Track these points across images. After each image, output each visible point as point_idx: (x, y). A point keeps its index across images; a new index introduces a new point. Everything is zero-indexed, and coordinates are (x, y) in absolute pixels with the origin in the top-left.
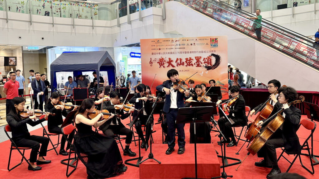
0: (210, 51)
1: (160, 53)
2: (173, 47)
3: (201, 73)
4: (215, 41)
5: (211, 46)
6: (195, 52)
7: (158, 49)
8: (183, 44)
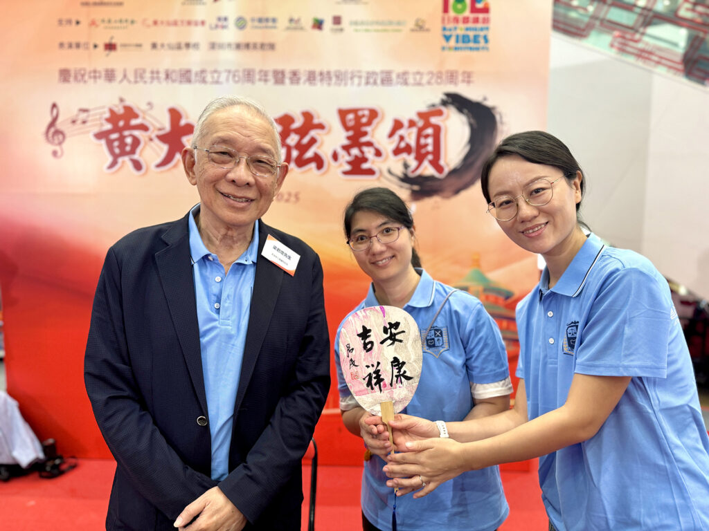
0: (439, 75)
1: (110, 75)
2: (198, 35)
4: (474, 10)
5: (447, 38)
6: (340, 77)
7: (101, 47)
8: (260, 20)
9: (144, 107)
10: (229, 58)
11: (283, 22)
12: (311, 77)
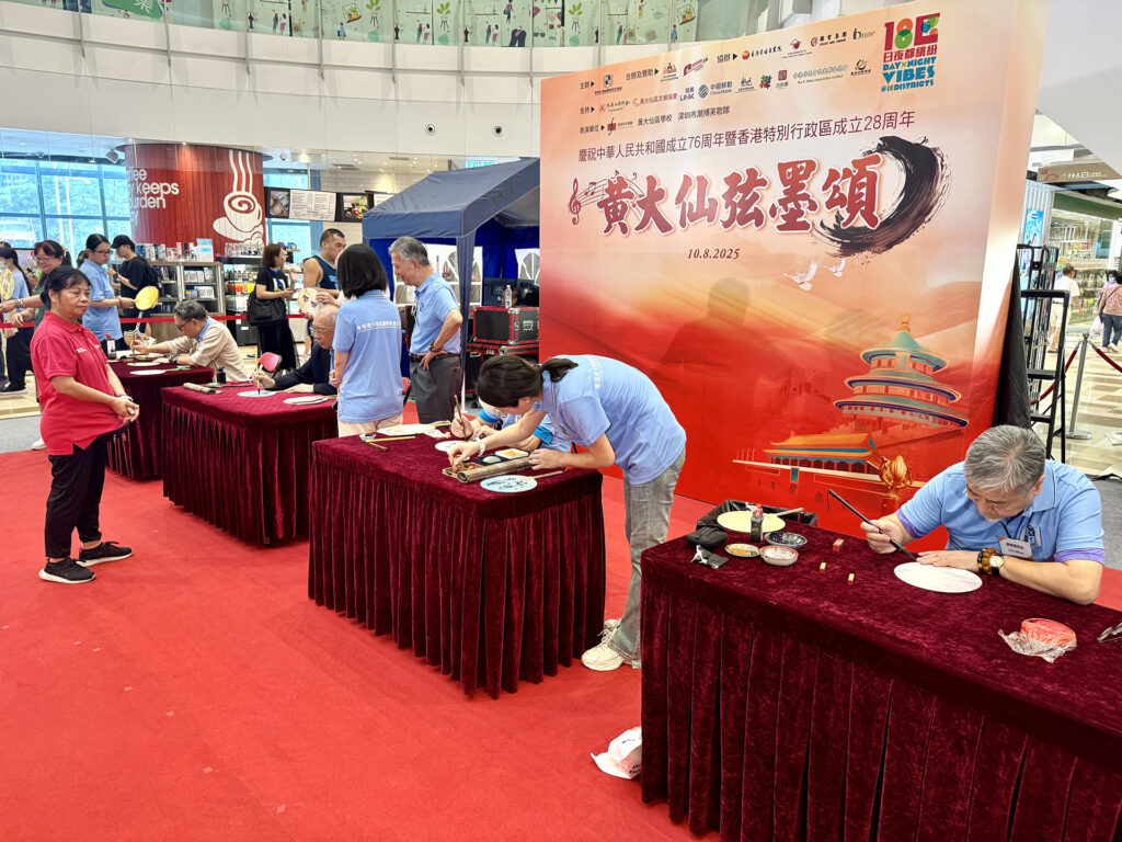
0: (877, 119)
1: (610, 152)
3: (805, 270)
4: (920, 40)
5: (888, 77)
6: (783, 132)
7: (606, 128)
8: (718, 86)
9: (631, 177)
10: (694, 127)
11: (737, 85)
12: (757, 135)
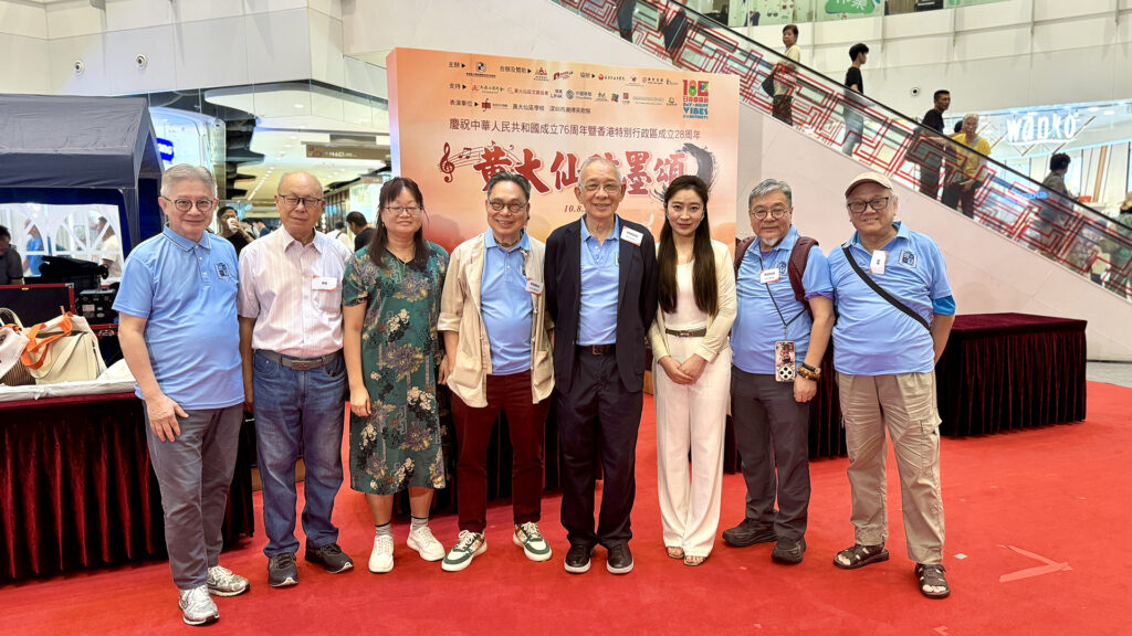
2: (543, 101)
3: (647, 218)
4: (700, 94)
5: (686, 110)
6: (628, 132)
7: (480, 105)
8: (582, 93)
9: (509, 148)
10: (563, 118)
11: (595, 96)
12: (611, 131)
